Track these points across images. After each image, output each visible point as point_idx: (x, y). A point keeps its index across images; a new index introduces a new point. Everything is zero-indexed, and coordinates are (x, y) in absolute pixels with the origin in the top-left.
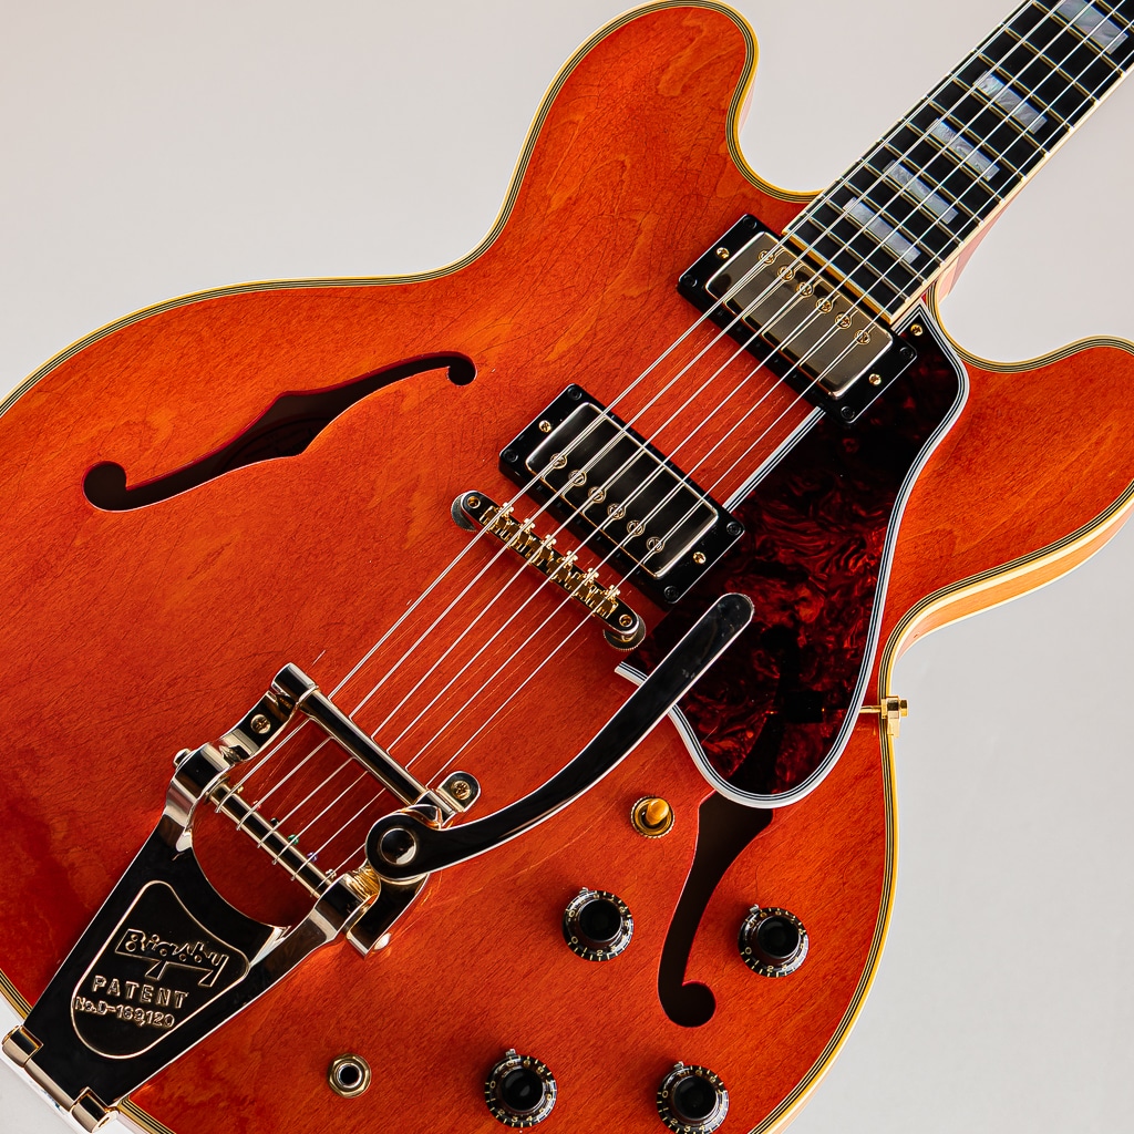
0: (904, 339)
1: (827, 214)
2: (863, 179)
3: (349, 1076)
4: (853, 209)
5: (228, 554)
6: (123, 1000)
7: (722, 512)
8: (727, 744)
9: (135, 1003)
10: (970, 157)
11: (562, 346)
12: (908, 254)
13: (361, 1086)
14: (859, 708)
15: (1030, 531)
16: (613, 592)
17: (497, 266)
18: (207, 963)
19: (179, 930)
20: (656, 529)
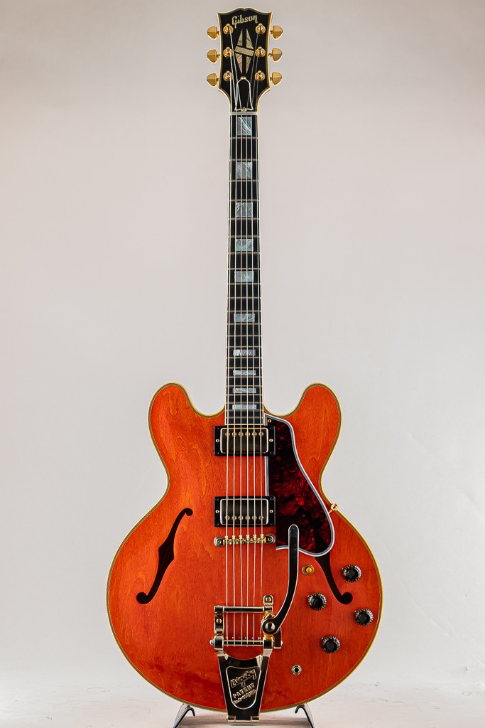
0: (269, 426)
1: (231, 414)
2: (231, 399)
3: (297, 670)
4: (235, 407)
5: (180, 591)
6: (242, 695)
7: (267, 498)
8: (310, 545)
9: (245, 693)
10: (247, 373)
11: (204, 489)
12: (254, 407)
13: (300, 669)
14: (328, 513)
15: (328, 442)
16: (262, 535)
17: (175, 483)
18: (251, 674)
19: (240, 673)
20: (258, 515)
